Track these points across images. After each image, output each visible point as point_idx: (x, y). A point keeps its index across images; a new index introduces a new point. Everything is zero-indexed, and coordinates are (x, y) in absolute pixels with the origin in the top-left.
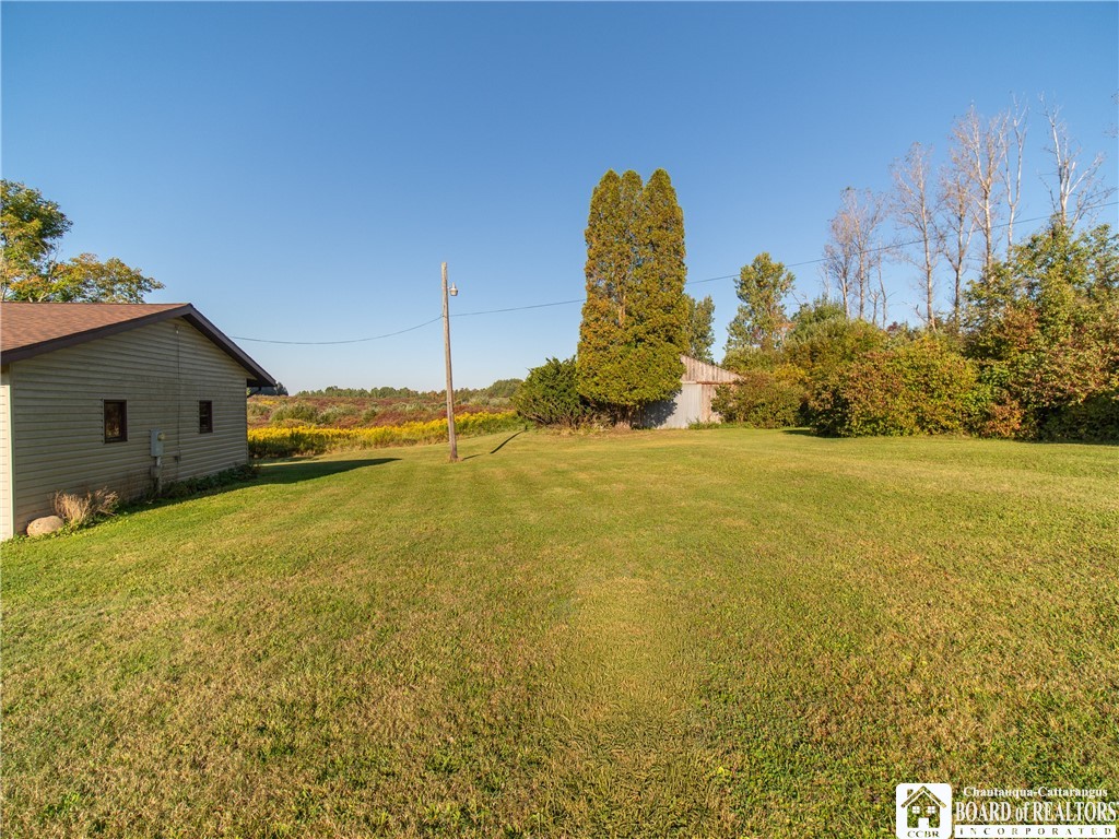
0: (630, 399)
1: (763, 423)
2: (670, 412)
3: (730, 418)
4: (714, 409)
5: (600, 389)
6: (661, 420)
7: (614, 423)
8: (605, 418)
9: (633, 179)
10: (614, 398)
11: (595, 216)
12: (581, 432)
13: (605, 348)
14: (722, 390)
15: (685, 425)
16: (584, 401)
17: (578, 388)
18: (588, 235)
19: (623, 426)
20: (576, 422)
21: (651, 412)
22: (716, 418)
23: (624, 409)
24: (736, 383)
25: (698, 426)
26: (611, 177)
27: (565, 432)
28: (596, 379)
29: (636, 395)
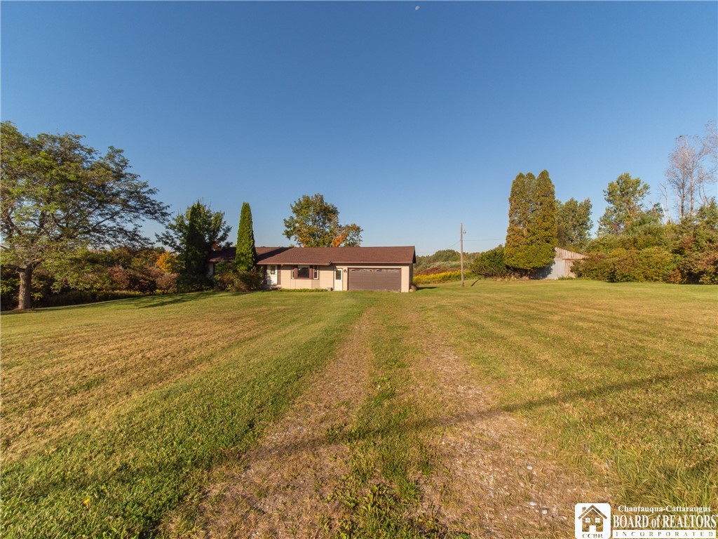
0: (529, 267)
1: (596, 277)
2: (549, 273)
3: (580, 275)
4: (572, 271)
5: (515, 263)
6: (545, 276)
7: (521, 276)
8: (517, 274)
9: (531, 176)
10: (521, 266)
11: (514, 193)
12: (506, 280)
13: (518, 246)
14: (576, 262)
15: (556, 278)
16: (508, 267)
17: (505, 262)
18: (510, 200)
19: (526, 278)
20: (503, 276)
21: (540, 272)
22: (573, 275)
23: (526, 271)
24: (584, 259)
25: (562, 279)
26: (521, 176)
27: (499, 280)
28: (513, 258)
29: (531, 265)
